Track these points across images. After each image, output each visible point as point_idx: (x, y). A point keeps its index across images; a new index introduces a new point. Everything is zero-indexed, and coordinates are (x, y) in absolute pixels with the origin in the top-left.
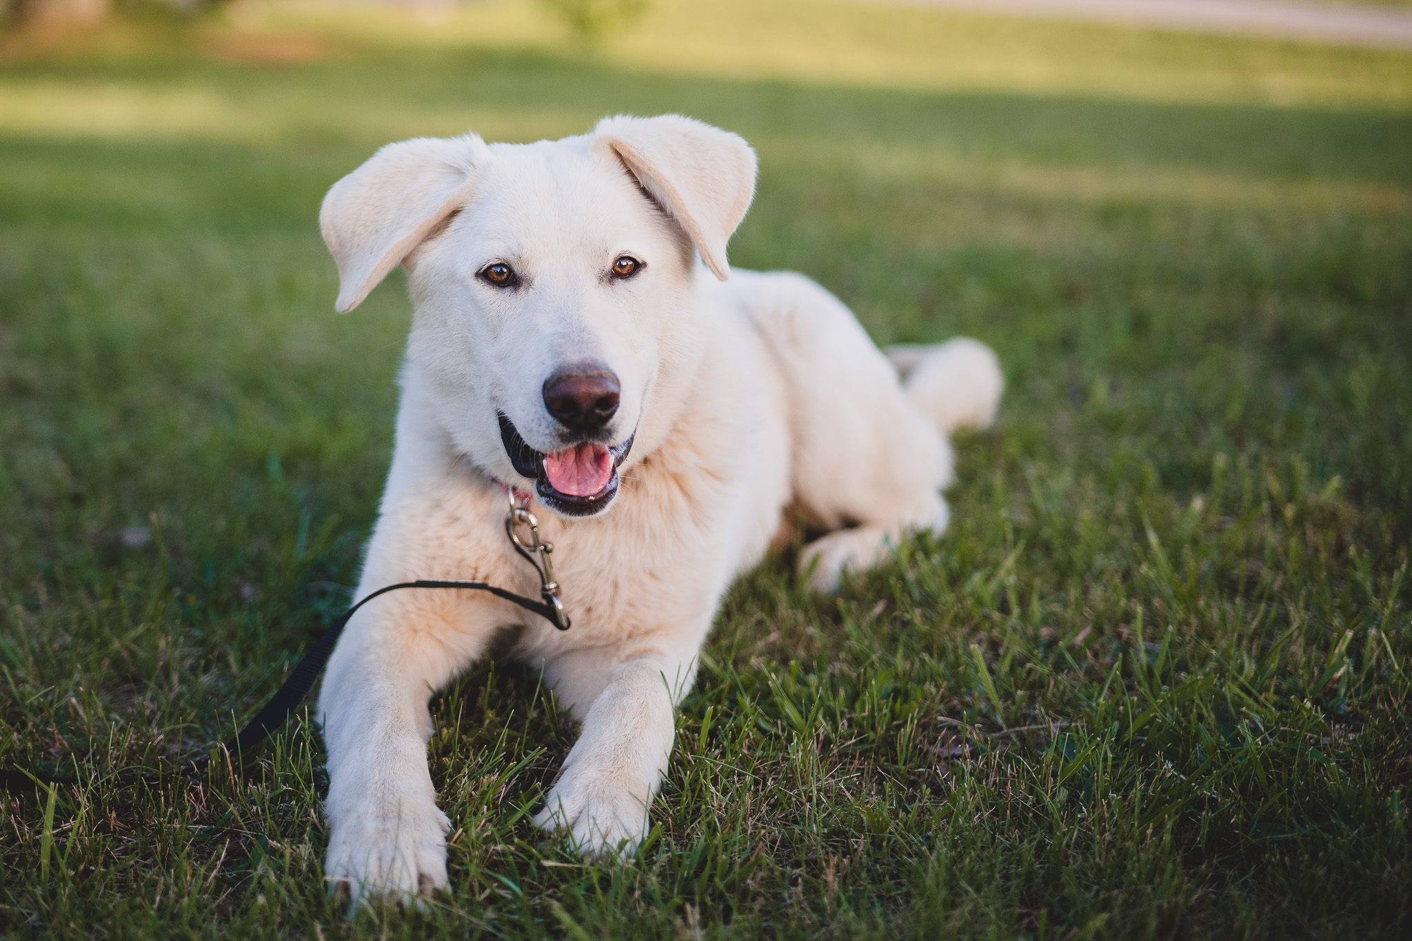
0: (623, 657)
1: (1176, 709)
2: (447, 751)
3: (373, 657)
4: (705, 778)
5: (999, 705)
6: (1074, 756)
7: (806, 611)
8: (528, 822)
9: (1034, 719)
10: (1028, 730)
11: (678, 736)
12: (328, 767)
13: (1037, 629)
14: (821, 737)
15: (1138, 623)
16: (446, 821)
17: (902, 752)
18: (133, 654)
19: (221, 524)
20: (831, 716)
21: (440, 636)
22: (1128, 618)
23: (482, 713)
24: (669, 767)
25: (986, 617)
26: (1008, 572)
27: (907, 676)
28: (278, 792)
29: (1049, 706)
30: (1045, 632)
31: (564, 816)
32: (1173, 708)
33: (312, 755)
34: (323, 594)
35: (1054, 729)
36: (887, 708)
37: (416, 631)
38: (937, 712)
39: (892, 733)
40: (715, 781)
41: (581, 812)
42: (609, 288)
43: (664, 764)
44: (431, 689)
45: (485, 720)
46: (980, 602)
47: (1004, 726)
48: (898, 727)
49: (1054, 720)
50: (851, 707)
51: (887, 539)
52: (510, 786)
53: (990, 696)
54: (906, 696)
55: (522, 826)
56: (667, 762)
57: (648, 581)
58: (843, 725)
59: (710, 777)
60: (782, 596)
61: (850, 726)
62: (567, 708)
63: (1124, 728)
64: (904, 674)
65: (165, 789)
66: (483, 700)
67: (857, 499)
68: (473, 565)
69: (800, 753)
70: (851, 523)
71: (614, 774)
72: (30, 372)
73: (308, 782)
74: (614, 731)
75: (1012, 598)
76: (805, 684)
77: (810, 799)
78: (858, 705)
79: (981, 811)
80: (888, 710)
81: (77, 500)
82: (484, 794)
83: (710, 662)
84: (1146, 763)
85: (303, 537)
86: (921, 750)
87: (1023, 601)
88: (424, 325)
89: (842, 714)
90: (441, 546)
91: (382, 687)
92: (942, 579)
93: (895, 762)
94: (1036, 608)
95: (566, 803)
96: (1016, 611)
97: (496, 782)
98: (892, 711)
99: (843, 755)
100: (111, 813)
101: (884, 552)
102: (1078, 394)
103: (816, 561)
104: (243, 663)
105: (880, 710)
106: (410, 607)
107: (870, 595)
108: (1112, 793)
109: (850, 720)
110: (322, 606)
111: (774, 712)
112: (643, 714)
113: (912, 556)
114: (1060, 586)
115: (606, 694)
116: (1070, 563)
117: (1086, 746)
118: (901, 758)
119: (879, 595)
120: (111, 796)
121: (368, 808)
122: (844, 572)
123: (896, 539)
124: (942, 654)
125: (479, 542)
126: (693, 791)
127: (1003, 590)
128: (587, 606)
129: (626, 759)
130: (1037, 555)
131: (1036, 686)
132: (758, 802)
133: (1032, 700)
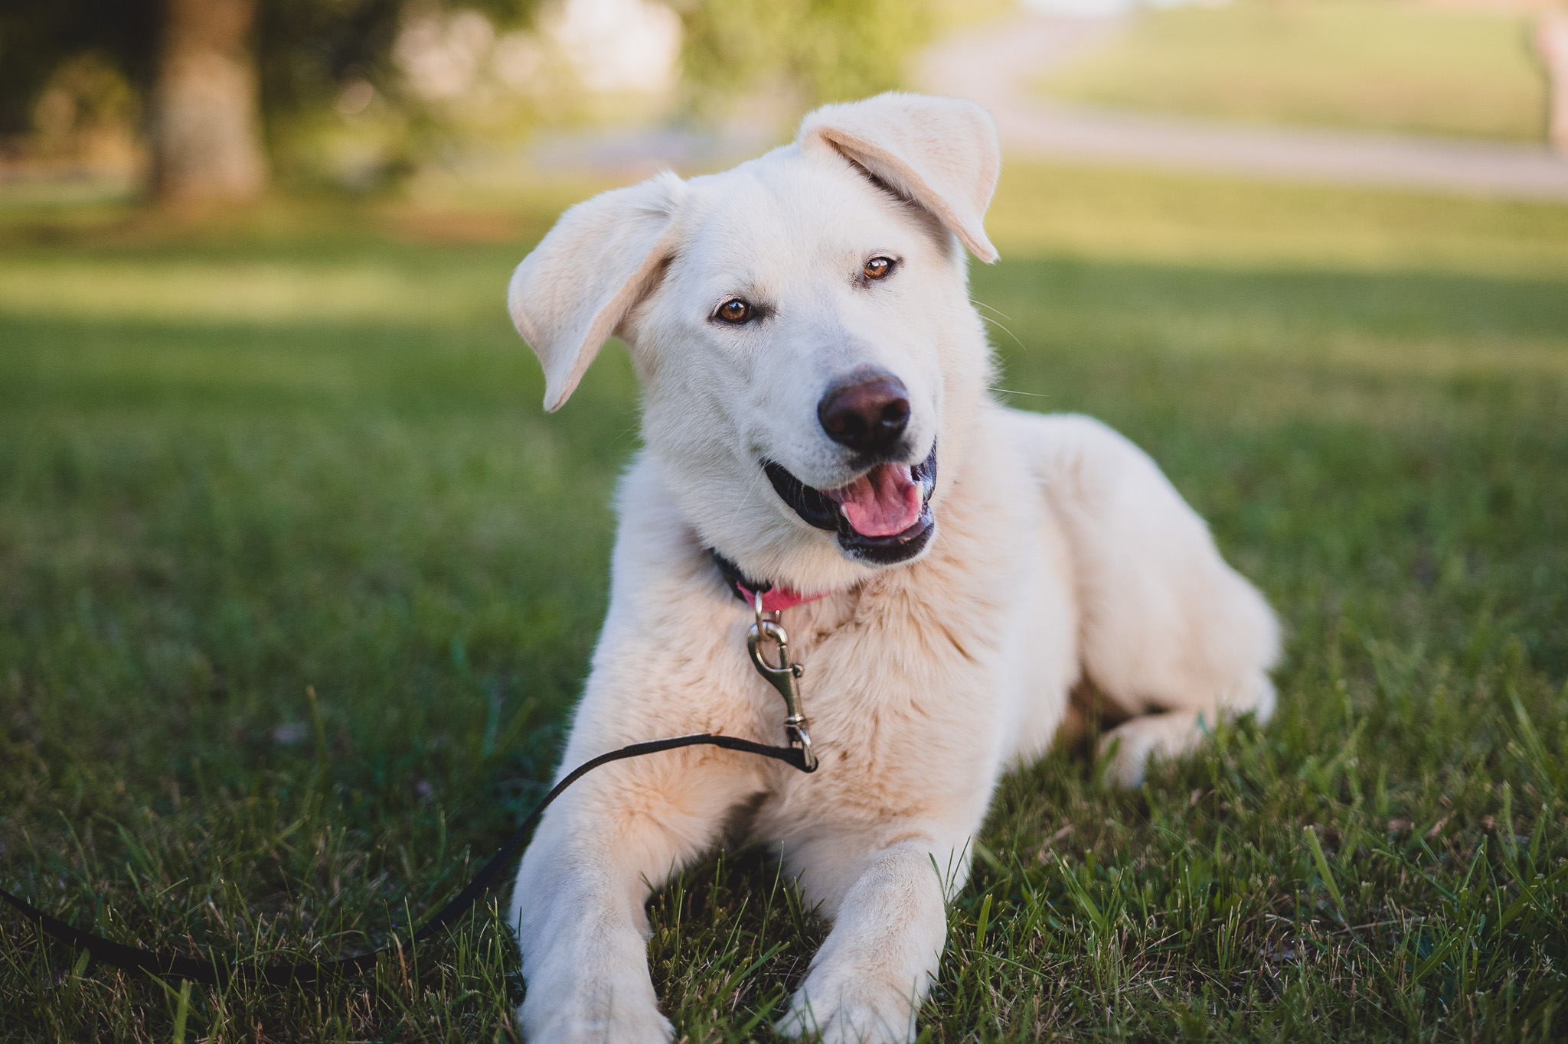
0: (882, 844)
1: (1554, 898)
2: (668, 954)
3: (580, 843)
4: (983, 979)
5: (1341, 900)
6: (1431, 950)
7: (1105, 803)
8: (767, 1029)
9: (1384, 916)
10: (1375, 927)
11: (950, 936)
12: (524, 971)
13: (1384, 822)
14: (1125, 936)
15: (1506, 812)
16: (667, 1025)
17: (1222, 954)
18: (285, 854)
19: (393, 715)
20: (1136, 913)
21: (662, 820)
22: (1494, 806)
23: (710, 914)
24: (940, 968)
25: (1323, 805)
26: (1349, 758)
27: (1227, 872)
28: (461, 998)
29: (1401, 901)
30: (1394, 825)
31: (812, 1015)
32: (1551, 898)
33: (503, 952)
34: (516, 792)
35: (1407, 926)
36: (1203, 903)
37: (632, 814)
38: (1265, 910)
39: (1211, 931)
40: (996, 984)
41: (832, 1017)
42: (865, 292)
43: (934, 966)
44: (650, 886)
45: (714, 921)
46: (1314, 789)
47: (1346, 925)
48: (1217, 925)
49: (1408, 916)
50: (1161, 904)
51: (1200, 720)
52: (745, 992)
53: (1330, 889)
54: (1228, 891)
55: (760, 1030)
56: (937, 964)
57: (912, 714)
58: (1150, 921)
59: (989, 978)
60: (1074, 787)
61: (1159, 924)
62: (815, 905)
63: (1491, 921)
64: (1224, 870)
65: (323, 995)
66: (711, 899)
67: (1164, 683)
68: (704, 719)
69: (1099, 952)
70: (1156, 709)
71: (873, 973)
72: (164, 561)
73: (498, 984)
74: (873, 923)
75: (1354, 785)
76: (1104, 878)
77: (1111, 1002)
78: (1168, 900)
79: (1321, 1014)
80: (1205, 905)
81: (218, 696)
82: (711, 998)
83: (988, 856)
84: (1520, 959)
85: (493, 730)
86: (1245, 952)
87: (1367, 788)
88: (661, 399)
89: (1150, 911)
90: (666, 698)
91: (592, 875)
92: (1270, 763)
93: (1216, 966)
94: (1384, 797)
95: (816, 1005)
96: (1359, 799)
97: (729, 984)
98: (1210, 905)
99: (1151, 957)
100: (256, 1025)
101: (1198, 736)
102: (1427, 575)
103: (1114, 749)
104: (419, 862)
105: (1195, 907)
106: (626, 784)
107: (1183, 786)
108: (1479, 991)
109: (1159, 918)
110: (514, 805)
111: (1068, 907)
112: (909, 904)
113: (1233, 742)
114: (1412, 772)
115: (864, 880)
116: (1423, 747)
117: (1446, 938)
118: (1222, 961)
119: (1192, 784)
120: (256, 1004)
121: (575, 1008)
122: (1151, 760)
123: (1211, 721)
124: (1270, 847)
125: (716, 687)
126: (969, 996)
127: (1343, 775)
128: (841, 749)
129: (887, 955)
130: (1382, 740)
131: (1384, 881)
132: (1049, 1007)
133: (1379, 896)
